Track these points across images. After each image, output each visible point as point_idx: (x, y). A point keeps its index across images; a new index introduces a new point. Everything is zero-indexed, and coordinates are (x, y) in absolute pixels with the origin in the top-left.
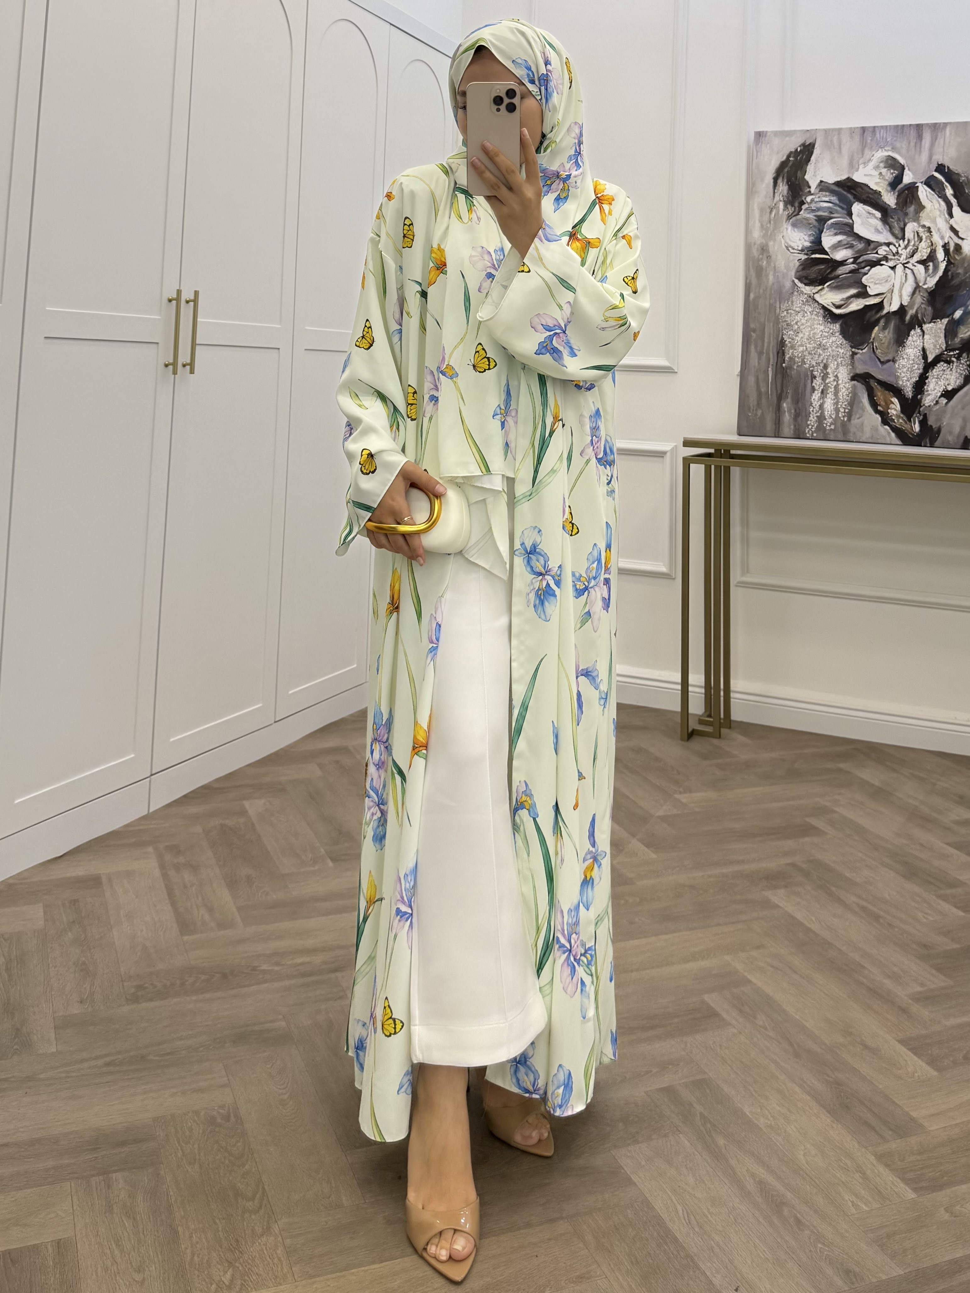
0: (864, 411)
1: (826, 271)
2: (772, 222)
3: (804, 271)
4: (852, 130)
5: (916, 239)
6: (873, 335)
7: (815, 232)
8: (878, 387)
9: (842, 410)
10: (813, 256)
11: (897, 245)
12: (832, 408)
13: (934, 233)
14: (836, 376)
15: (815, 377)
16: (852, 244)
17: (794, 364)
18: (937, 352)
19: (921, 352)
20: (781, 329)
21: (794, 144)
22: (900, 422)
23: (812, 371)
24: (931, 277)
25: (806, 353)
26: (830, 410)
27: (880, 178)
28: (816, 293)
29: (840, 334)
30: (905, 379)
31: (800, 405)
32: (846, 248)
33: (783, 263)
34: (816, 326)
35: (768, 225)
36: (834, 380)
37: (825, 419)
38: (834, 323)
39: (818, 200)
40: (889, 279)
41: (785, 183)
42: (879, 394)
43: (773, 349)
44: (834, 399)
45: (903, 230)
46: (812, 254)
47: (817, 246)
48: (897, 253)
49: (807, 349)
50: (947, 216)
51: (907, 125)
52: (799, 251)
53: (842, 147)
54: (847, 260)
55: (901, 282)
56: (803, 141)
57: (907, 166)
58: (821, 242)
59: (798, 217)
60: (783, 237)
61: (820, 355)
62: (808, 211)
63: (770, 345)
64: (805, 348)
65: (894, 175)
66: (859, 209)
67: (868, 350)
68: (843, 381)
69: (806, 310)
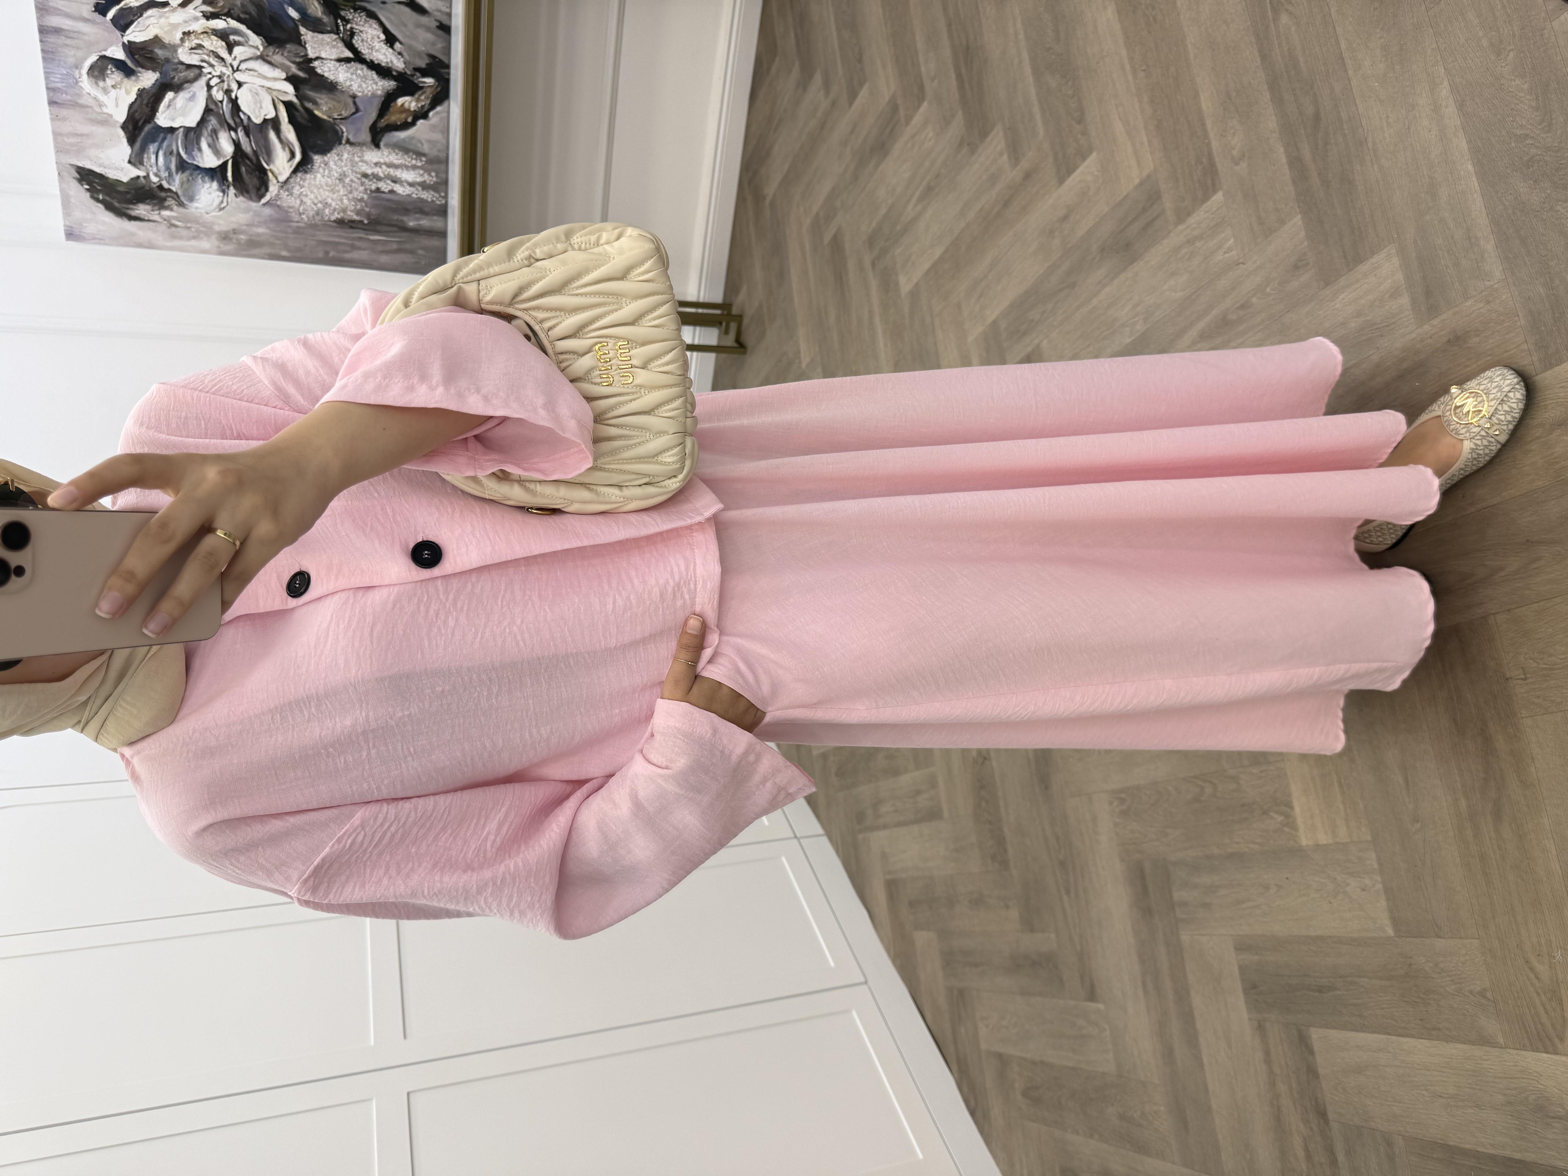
0: (413, 138)
1: (249, 166)
2: (189, 225)
3: (250, 191)
4: (55, 118)
5: (200, 51)
6: (326, 118)
7: (199, 174)
8: (385, 119)
9: (414, 162)
10: (230, 178)
11: (210, 76)
12: (412, 172)
13: (191, 29)
14: (376, 164)
15: (378, 188)
16: (211, 130)
17: (365, 210)
18: (341, 44)
19: (342, 63)
20: (323, 222)
21: (80, 193)
22: (424, 99)
24: (249, 39)
25: (351, 196)
26: (415, 175)
27: (120, 88)
28: (276, 179)
29: (326, 155)
30: (374, 87)
31: (410, 207)
32: (217, 138)
33: (240, 215)
34: (318, 183)
35: (193, 230)
36: (380, 167)
37: (425, 181)
38: (313, 162)
40: (254, 90)
41: (134, 207)
42: (393, 118)
43: (348, 234)
44: (402, 169)
45: (189, 66)
46: (227, 180)
47: (217, 173)
48: (219, 77)
49: (345, 195)
50: (167, 9)
51: (41, 45)
52: (224, 195)
53: (78, 132)
54: (234, 140)
55: (257, 77)
56: (75, 181)
57: (101, 51)
58: (210, 168)
59: (180, 193)
60: (207, 214)
61: (352, 181)
62: (171, 181)
63: (341, 236)
64: (344, 197)
65: (114, 70)
66: (165, 118)
67: (343, 125)
68: (380, 158)
69: (298, 193)
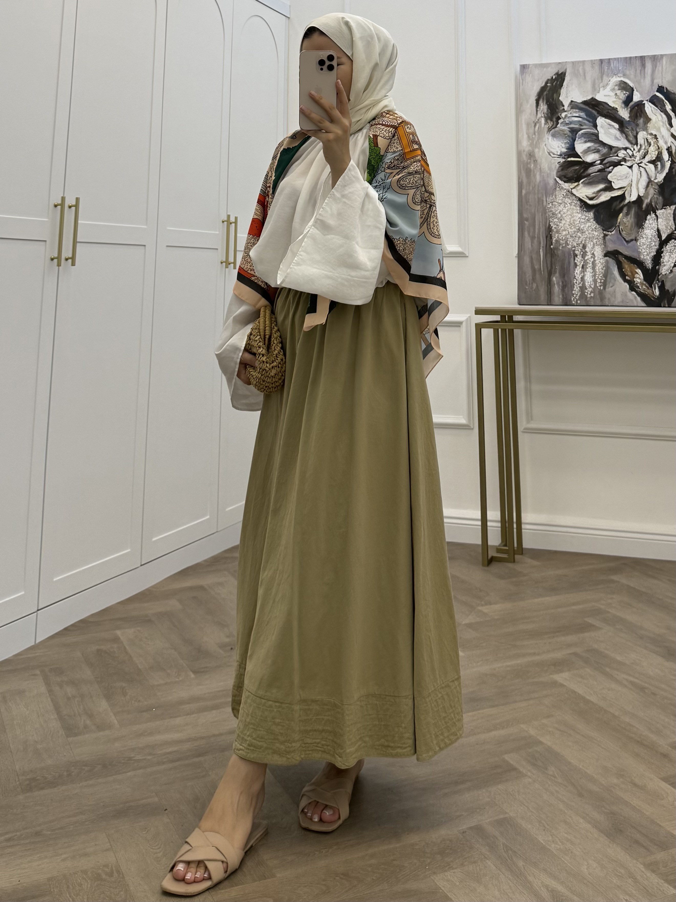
0: (615, 280)
1: (580, 171)
2: (536, 134)
3: (563, 171)
4: (593, 62)
5: (646, 144)
6: (619, 220)
7: (570, 141)
8: (625, 261)
9: (599, 281)
10: (569, 159)
11: (632, 150)
12: (591, 279)
13: (659, 139)
14: (593, 254)
15: (576, 255)
16: (598, 149)
17: (560, 246)
18: (669, 232)
19: (657, 233)
20: (548, 218)
21: (550, 73)
22: (643, 288)
23: (574, 250)
24: (660, 173)
26: (589, 281)
27: (616, 98)
28: (573, 188)
29: (594, 221)
30: (645, 253)
31: (566, 278)
32: (594, 153)
33: (547, 165)
34: (575, 214)
35: (534, 136)
36: (592, 257)
37: (586, 289)
38: (588, 212)
39: (569, 115)
40: (628, 175)
41: (545, 103)
42: (626, 266)
43: (542, 234)
44: (592, 273)
45: (636, 138)
46: (568, 158)
47: (572, 151)
48: (633, 155)
49: (569, 233)
50: (668, 126)
51: (633, 57)
52: (558, 155)
53: (586, 74)
54: (595, 162)
55: (637, 178)
56: (557, 71)
57: (636, 88)
58: (574, 148)
59: (556, 129)
60: (545, 145)
61: (579, 237)
62: (563, 124)
63: (540, 230)
64: (567, 232)
65: (626, 95)
66: (602, 122)
67: (616, 232)
68: (598, 257)
69: (566, 202)
